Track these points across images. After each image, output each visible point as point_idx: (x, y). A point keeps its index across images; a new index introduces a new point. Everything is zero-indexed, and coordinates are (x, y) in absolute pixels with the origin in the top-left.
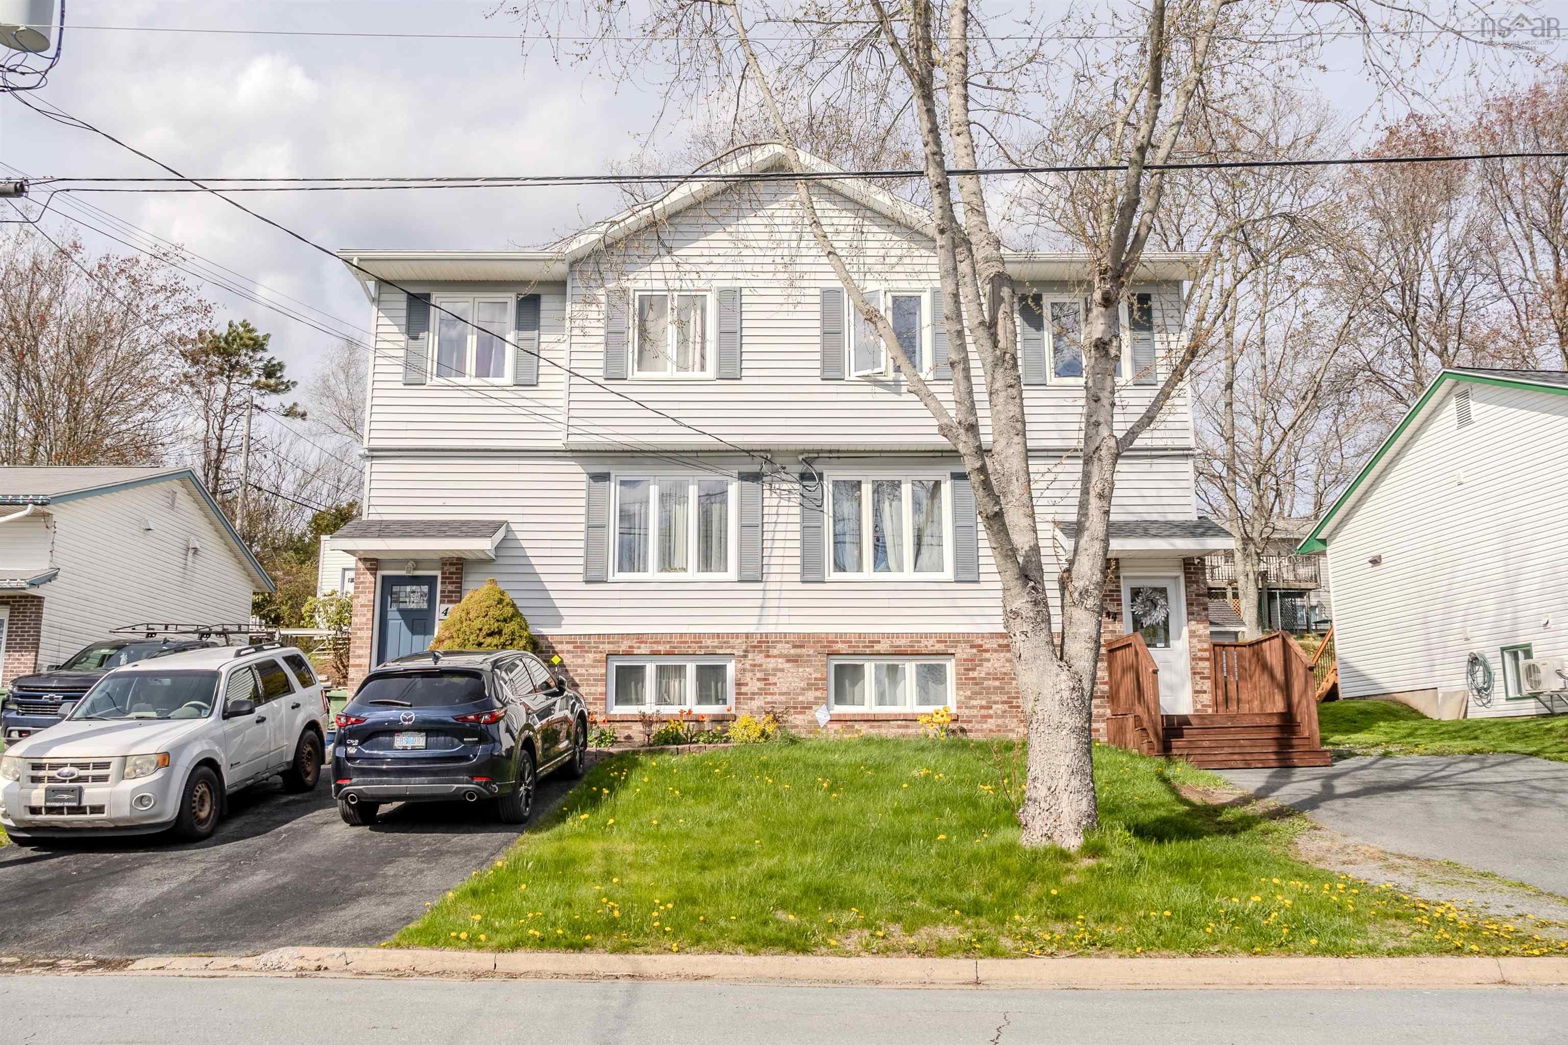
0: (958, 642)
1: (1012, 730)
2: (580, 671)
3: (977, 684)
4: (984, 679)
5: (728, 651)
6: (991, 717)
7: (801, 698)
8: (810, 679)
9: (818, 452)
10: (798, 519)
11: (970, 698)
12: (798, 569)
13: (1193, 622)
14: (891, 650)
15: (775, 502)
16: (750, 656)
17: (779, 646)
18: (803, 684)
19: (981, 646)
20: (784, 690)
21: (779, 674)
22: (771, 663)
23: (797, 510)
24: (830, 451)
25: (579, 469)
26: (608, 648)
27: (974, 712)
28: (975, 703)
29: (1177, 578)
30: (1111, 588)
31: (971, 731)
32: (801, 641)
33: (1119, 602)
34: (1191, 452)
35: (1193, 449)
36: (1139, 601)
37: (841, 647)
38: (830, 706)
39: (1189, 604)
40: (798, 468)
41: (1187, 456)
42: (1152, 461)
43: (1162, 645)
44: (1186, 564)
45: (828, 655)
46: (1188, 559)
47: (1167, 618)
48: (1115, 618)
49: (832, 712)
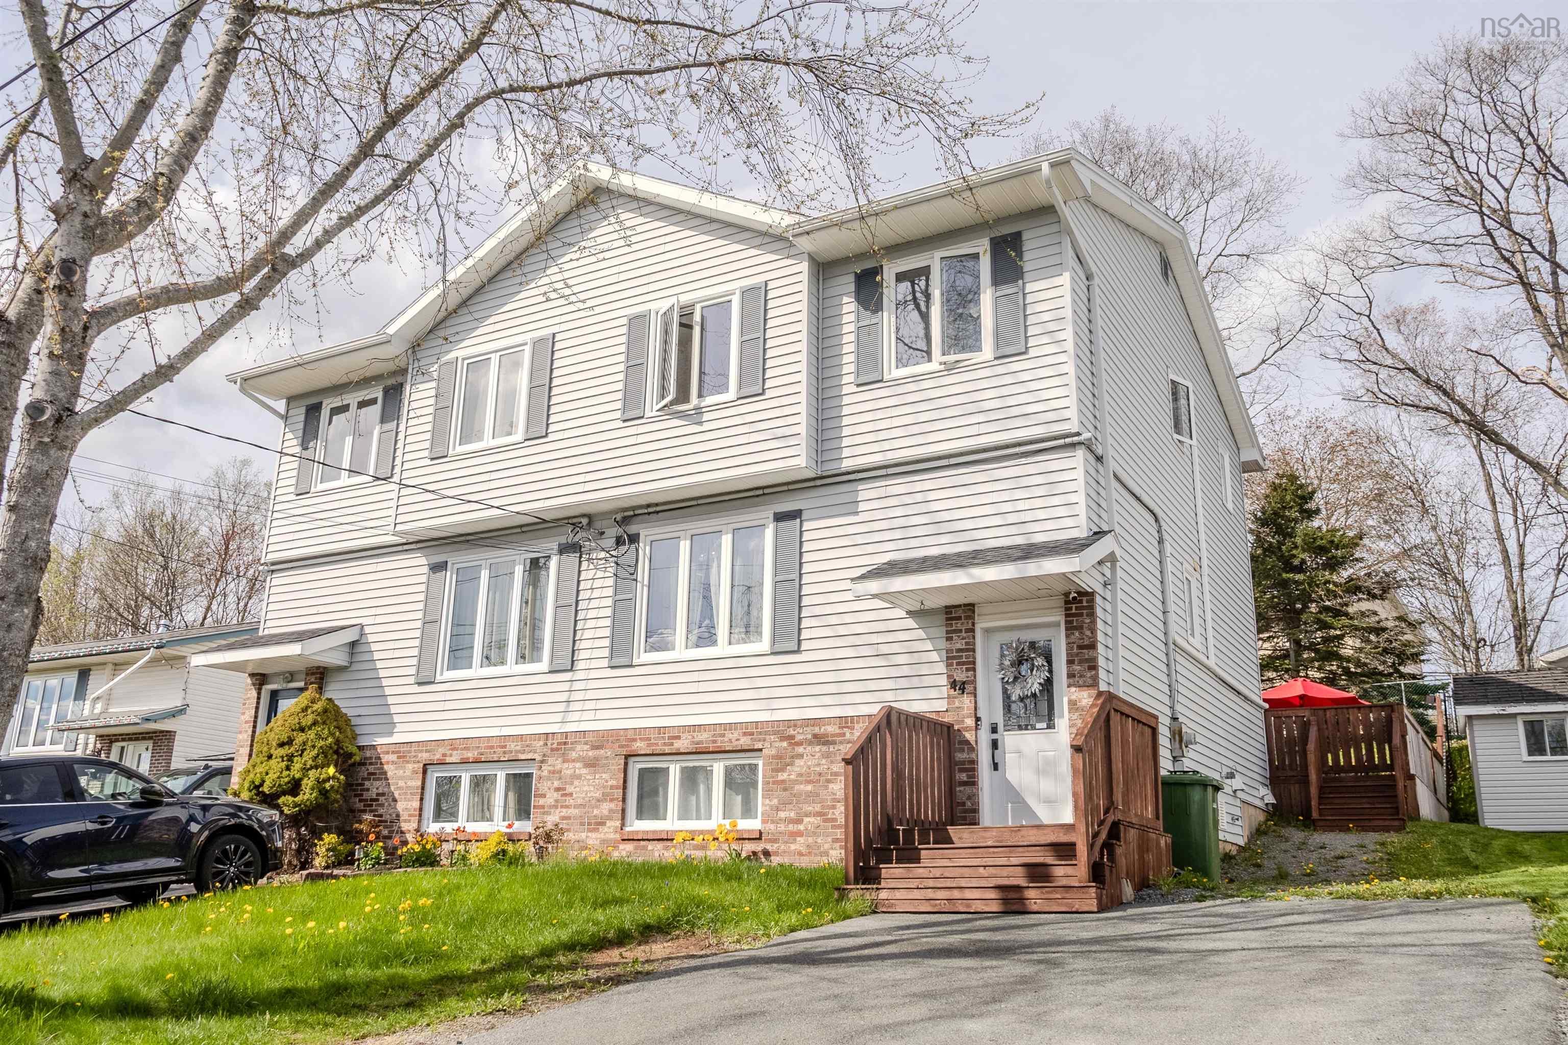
0: (766, 733)
1: (826, 854)
2: (401, 783)
3: (785, 790)
4: (796, 782)
5: (529, 756)
6: (800, 834)
7: (596, 812)
8: (604, 787)
9: (633, 508)
10: (610, 592)
11: (778, 810)
12: (606, 653)
13: (1073, 689)
14: (692, 748)
15: (590, 574)
16: (551, 761)
17: (579, 747)
18: (598, 795)
19: (793, 737)
20: (579, 801)
21: (576, 783)
22: (568, 769)
23: (610, 582)
24: (648, 506)
25: (424, 561)
26: (425, 757)
27: (782, 827)
28: (782, 815)
29: (1058, 625)
30: (959, 646)
31: (776, 853)
32: (600, 740)
33: (971, 666)
34: (1076, 439)
35: (1078, 434)
36: (1007, 663)
37: (640, 746)
38: (628, 822)
39: (1070, 662)
40: (613, 532)
41: (1073, 445)
42: (1023, 461)
43: (1044, 725)
44: (1067, 602)
45: (627, 757)
46: (1067, 594)
47: (1048, 685)
48: (963, 690)
49: (628, 829)
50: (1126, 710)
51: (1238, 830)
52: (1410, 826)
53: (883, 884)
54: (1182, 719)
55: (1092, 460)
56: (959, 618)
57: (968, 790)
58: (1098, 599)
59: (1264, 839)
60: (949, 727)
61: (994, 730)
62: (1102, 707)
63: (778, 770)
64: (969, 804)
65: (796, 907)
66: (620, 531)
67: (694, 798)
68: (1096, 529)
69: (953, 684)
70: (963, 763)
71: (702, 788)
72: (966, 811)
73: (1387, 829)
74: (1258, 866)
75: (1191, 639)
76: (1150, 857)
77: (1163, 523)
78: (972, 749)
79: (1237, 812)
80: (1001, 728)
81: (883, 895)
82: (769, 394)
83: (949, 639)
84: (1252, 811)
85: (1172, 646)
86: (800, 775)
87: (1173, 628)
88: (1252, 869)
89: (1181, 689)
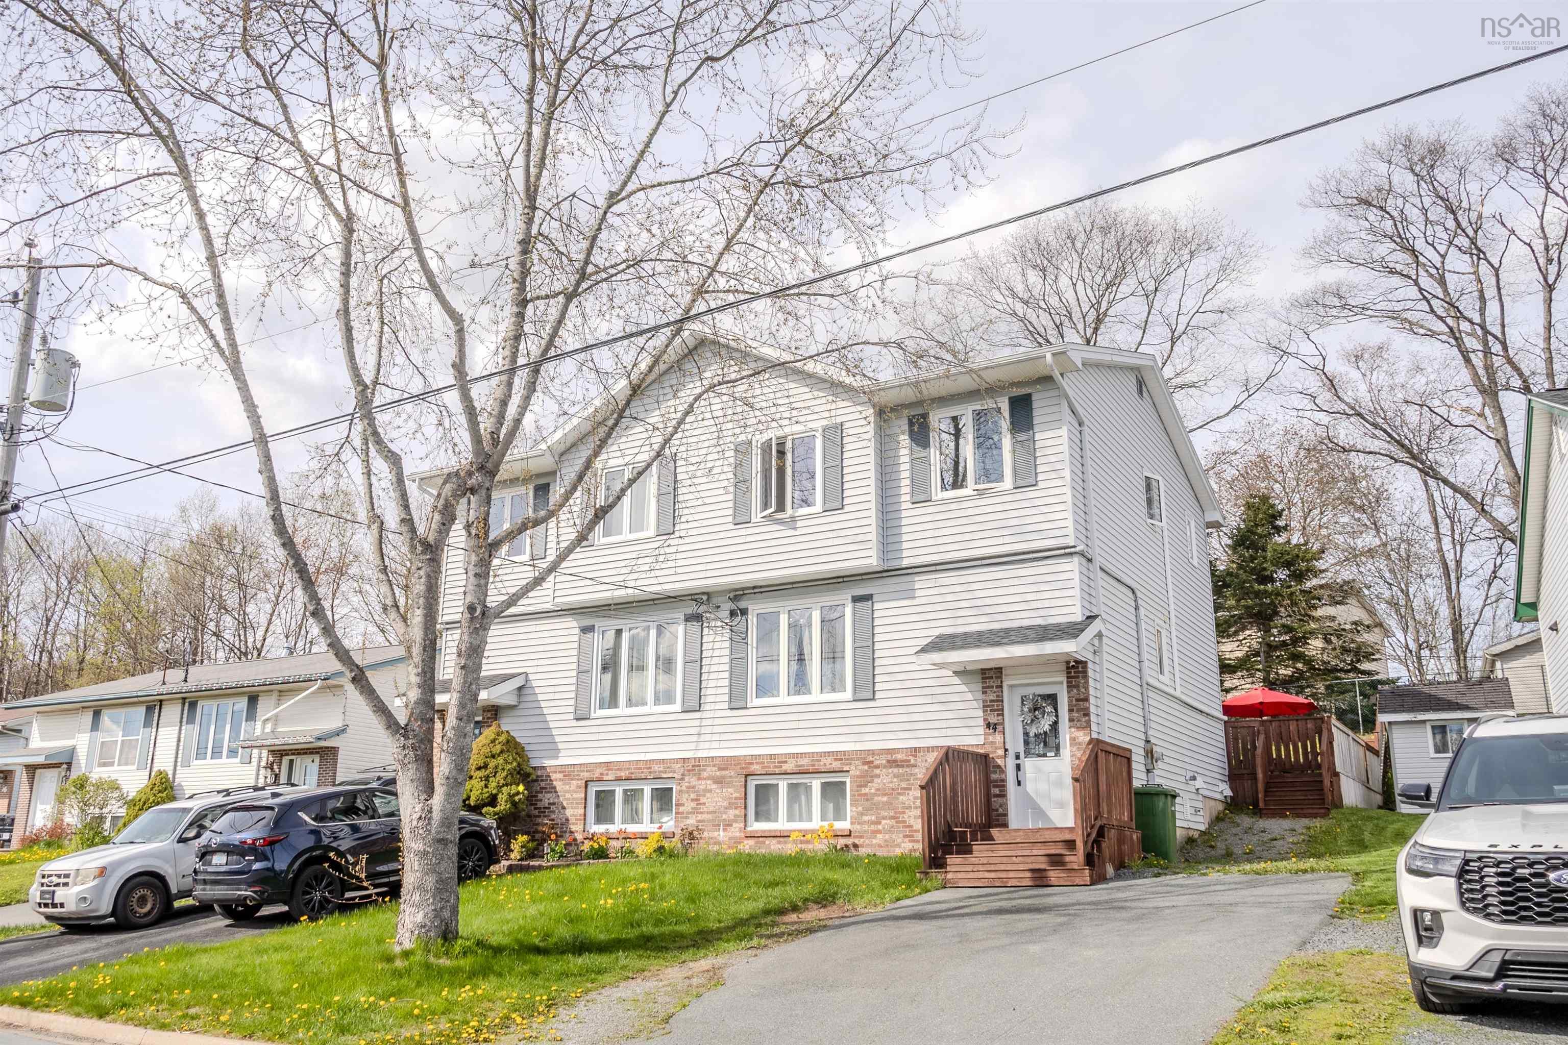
0: (852, 759)
1: (899, 846)
2: (568, 796)
3: (867, 800)
4: (875, 794)
5: (670, 775)
6: (879, 832)
7: (724, 816)
8: (730, 798)
9: (743, 589)
10: (727, 652)
11: (862, 814)
12: (726, 698)
13: (1073, 730)
14: (796, 770)
15: (711, 638)
16: (687, 779)
17: (708, 769)
18: (725, 804)
19: (872, 762)
20: (711, 809)
21: (708, 795)
22: (702, 785)
23: (727, 644)
24: (754, 588)
25: (575, 624)
26: (586, 775)
27: (866, 827)
28: (866, 818)
29: (1061, 683)
30: (992, 698)
31: (863, 846)
32: (726, 763)
33: (1001, 712)
34: (1073, 550)
35: (1074, 547)
36: (1026, 709)
37: (756, 768)
38: (749, 824)
39: (1071, 711)
40: (727, 606)
41: (1071, 554)
42: (1035, 564)
43: (1053, 754)
44: (1068, 668)
45: (746, 776)
46: (1068, 662)
47: (1055, 725)
48: (995, 729)
49: (749, 829)
50: (1109, 749)
51: (1201, 819)
52: (1333, 813)
53: (948, 869)
54: (1153, 740)
55: (1084, 561)
56: (991, 678)
57: (1000, 800)
58: (1090, 665)
59: (1222, 825)
60: (986, 757)
61: (1018, 757)
62: (1092, 750)
63: (861, 786)
64: (1001, 810)
65: (894, 885)
66: (734, 607)
67: (796, 806)
68: (1089, 614)
69: (988, 725)
70: (996, 781)
71: (803, 798)
72: (999, 815)
73: (1315, 816)
74: (1212, 847)
75: (1161, 677)
76: (1126, 848)
77: (1139, 594)
78: (1003, 771)
79: (1199, 805)
80: (1022, 755)
81: (950, 876)
82: (847, 509)
83: (984, 693)
84: (1212, 803)
85: (1145, 686)
86: (878, 790)
87: (1146, 671)
88: (1208, 850)
89: (1153, 717)
